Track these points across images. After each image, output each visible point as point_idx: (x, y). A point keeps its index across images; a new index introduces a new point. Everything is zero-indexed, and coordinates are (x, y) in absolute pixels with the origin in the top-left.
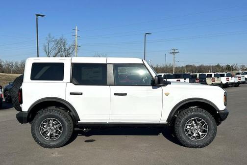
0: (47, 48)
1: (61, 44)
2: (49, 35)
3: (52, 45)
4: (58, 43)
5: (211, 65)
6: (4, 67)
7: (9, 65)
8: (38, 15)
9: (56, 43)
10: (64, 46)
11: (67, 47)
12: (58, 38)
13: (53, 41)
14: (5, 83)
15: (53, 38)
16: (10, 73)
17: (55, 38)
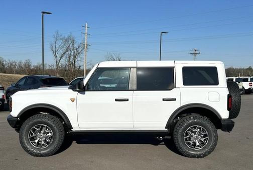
0: (54, 46)
1: (70, 42)
2: (57, 33)
3: (60, 43)
4: (66, 40)
5: (242, 68)
6: (6, 66)
7: (11, 64)
8: (44, 13)
9: (64, 41)
10: (73, 45)
11: (76, 46)
12: (66, 36)
13: (61, 39)
14: (7, 85)
15: (61, 36)
16: (13, 74)
17: (63, 35)
